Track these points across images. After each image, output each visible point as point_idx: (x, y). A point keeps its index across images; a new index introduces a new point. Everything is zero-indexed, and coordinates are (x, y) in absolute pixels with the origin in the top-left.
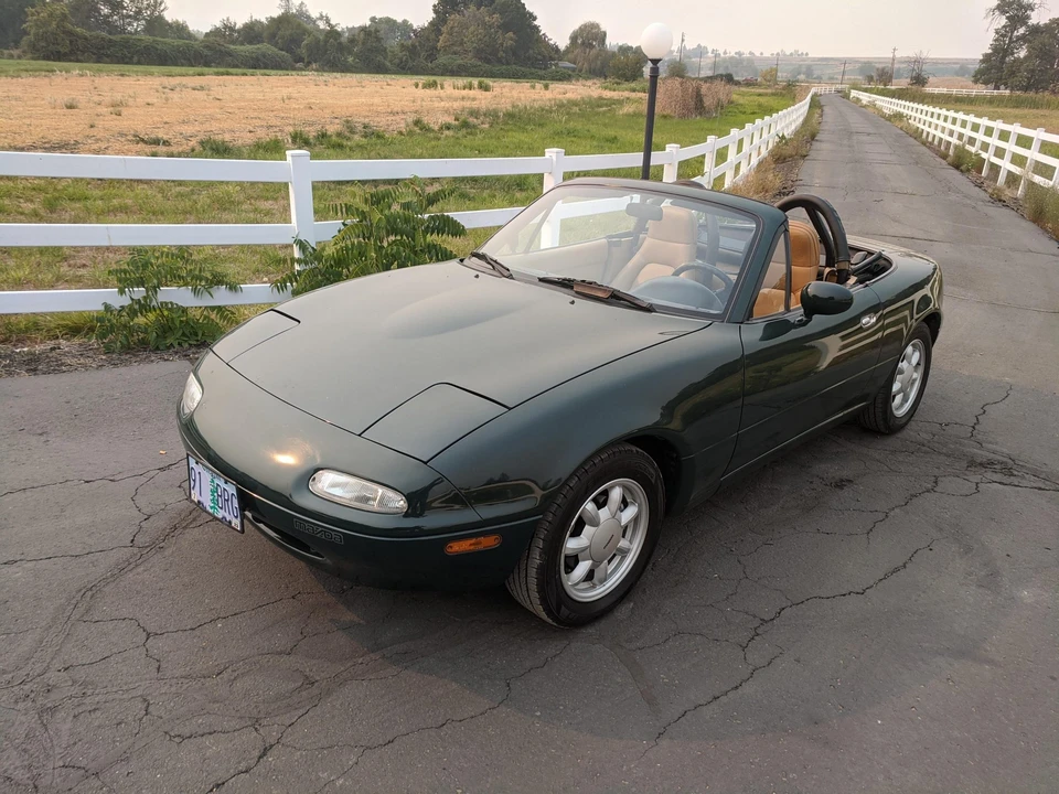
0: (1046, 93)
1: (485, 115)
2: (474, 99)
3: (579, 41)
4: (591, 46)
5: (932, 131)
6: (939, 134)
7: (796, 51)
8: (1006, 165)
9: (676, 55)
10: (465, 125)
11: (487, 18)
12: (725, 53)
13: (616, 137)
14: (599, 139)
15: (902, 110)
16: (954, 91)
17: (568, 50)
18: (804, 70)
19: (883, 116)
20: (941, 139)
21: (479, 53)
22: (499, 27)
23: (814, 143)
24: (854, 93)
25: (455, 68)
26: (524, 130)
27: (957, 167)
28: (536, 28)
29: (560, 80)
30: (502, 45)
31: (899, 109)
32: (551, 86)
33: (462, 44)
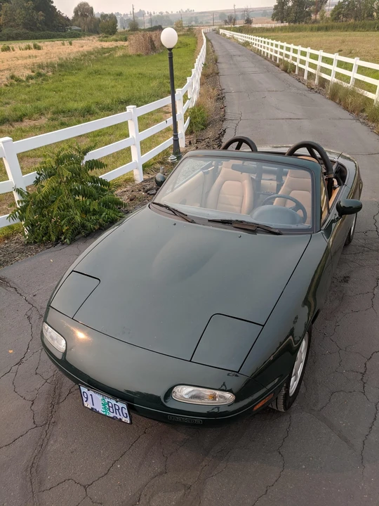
0: (303, 23)
1: (47, 67)
2: (36, 57)
3: (79, 14)
4: (86, 16)
5: (266, 50)
6: (270, 52)
7: (188, 10)
8: (307, 68)
9: (131, 17)
10: (39, 75)
11: (25, 4)
12: (154, 13)
13: (121, 73)
14: (113, 75)
15: (248, 40)
16: (265, 25)
17: (74, 19)
18: (194, 19)
19: (239, 43)
20: (271, 55)
21: (25, 25)
22: (33, 9)
23: (218, 64)
24: (221, 31)
25: (14, 35)
26: (72, 74)
27: (286, 71)
28: (54, 8)
29: (74, 37)
30: (37, 19)
31: (246, 39)
32: (73, 42)
33: (14, 20)
